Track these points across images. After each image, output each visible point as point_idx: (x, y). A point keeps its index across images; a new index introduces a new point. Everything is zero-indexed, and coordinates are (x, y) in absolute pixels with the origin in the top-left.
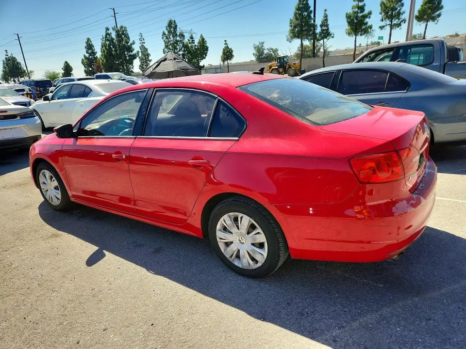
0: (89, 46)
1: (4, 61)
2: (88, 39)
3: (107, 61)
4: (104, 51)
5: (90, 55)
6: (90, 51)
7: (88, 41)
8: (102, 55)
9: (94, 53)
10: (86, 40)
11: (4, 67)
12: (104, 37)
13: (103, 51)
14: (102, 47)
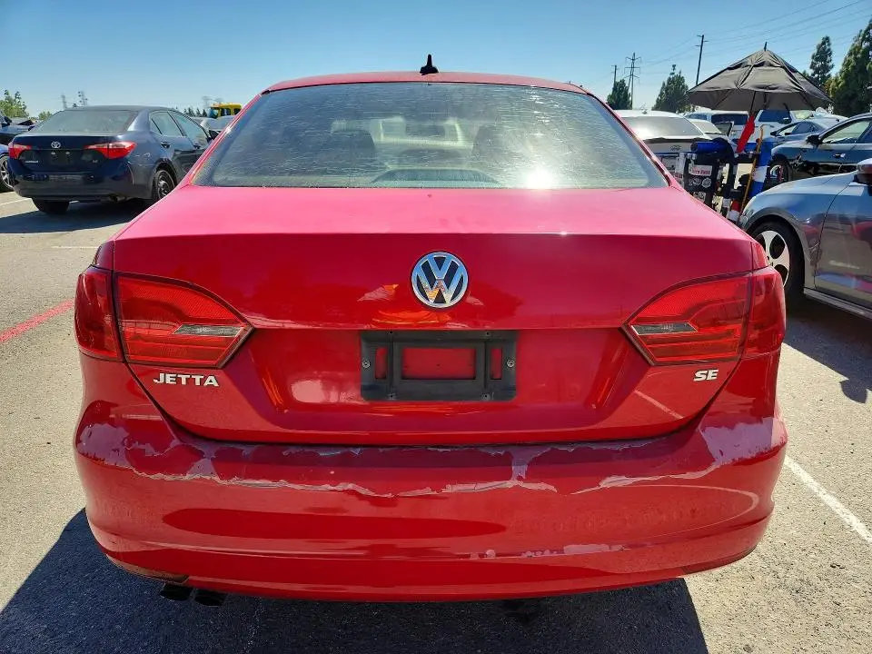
0: (823, 54)
1: (664, 84)
2: (827, 40)
3: (847, 84)
4: (849, 62)
5: (817, 71)
6: (819, 64)
7: (824, 43)
8: (841, 72)
9: (826, 68)
10: (820, 42)
11: (661, 94)
12: (863, 32)
13: (847, 64)
14: (850, 54)
